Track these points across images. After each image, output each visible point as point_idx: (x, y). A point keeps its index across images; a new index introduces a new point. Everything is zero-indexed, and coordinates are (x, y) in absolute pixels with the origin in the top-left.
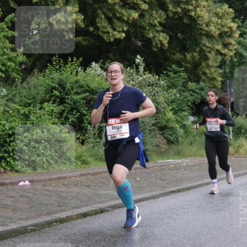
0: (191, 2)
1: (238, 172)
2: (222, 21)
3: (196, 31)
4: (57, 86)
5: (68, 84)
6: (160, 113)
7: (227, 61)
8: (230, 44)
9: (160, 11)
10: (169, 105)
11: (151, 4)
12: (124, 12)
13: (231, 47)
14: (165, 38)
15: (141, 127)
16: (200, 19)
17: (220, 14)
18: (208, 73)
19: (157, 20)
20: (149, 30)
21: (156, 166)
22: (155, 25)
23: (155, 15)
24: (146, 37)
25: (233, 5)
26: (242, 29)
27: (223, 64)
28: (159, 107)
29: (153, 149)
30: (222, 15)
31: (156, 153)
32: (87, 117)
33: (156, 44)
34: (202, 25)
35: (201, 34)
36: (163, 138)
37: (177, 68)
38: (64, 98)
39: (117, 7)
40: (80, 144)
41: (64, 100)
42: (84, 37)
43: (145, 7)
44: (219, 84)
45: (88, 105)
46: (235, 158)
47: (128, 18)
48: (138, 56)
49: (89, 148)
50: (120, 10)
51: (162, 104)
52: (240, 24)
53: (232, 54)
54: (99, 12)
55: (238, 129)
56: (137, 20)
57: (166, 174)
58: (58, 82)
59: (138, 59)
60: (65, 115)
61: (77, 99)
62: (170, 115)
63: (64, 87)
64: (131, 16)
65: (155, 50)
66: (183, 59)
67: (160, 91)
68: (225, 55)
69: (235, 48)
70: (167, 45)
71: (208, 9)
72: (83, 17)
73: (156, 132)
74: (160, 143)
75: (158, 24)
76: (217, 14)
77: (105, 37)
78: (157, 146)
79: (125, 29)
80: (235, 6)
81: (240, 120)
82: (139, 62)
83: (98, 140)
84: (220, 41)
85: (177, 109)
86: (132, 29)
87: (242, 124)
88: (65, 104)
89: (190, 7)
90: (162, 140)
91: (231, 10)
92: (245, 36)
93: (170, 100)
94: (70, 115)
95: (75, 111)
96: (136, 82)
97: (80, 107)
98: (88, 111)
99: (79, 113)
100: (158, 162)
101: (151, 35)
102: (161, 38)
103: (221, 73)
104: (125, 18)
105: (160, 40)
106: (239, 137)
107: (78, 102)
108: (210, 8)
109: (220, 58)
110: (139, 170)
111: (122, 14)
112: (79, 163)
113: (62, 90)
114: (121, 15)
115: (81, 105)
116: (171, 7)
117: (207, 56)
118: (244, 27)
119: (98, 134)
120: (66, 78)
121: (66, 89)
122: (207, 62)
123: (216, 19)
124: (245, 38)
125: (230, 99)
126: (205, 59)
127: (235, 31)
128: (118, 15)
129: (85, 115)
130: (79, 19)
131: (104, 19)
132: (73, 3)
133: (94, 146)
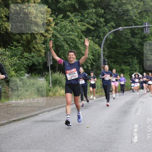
0: (25, 3)
1: (55, 107)
7: (48, 40)
8: (49, 30)
9: (5, 9)
10: (12, 67)
13: (50, 32)
18: (36, 47)
19: (3, 14)
21: (4, 105)
22: (2, 17)
23: (2, 11)
25: (50, 6)
26: (56, 21)
27: (45, 42)
28: (6, 68)
31: (4, 97)
33: (3, 29)
37: (16, 44)
44: (43, 54)
46: (53, 99)
51: (8, 66)
52: (55, 17)
53: (50, 36)
55: (55, 81)
57: (10, 110)
62: (13, 73)
65: (2, 33)
66: (21, 38)
67: (6, 58)
68: (46, 37)
69: (52, 32)
73: (4, 84)
74: (6, 91)
75: (4, 17)
80: (52, 6)
81: (56, 75)
85: (17, 69)
87: (57, 78)
90: (8, 89)
91: (49, 9)
92: (58, 25)
93: (13, 64)
100: (5, 102)
102: (6, 25)
103: (44, 47)
105: (5, 27)
106: (55, 86)
109: (43, 38)
117: (35, 37)
118: (57, 20)
122: (36, 40)
124: (58, 26)
125: (50, 63)
126: (34, 39)
127: (52, 22)
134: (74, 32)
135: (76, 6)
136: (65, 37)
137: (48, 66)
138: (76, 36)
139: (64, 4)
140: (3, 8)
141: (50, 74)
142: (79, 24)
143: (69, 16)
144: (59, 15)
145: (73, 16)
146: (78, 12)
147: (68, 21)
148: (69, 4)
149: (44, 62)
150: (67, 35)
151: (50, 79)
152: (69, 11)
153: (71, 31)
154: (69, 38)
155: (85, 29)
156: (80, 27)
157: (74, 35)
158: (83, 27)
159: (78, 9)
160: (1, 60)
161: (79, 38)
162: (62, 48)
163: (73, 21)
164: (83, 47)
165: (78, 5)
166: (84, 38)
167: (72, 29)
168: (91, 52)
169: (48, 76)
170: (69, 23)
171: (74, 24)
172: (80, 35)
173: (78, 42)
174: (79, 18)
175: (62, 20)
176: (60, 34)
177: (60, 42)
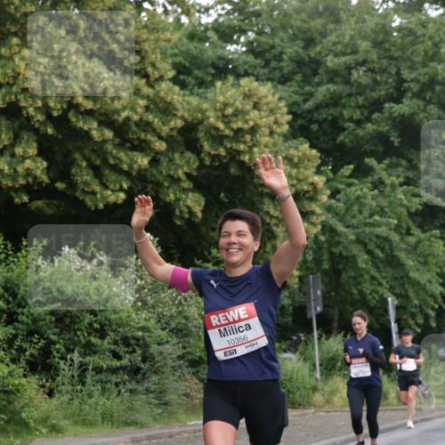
0: (243, 137)
2: (299, 172)
3: (252, 188)
4: (2, 291)
5: (22, 288)
6: (191, 336)
8: (313, 213)
9: (188, 154)
11: (172, 142)
12: (122, 155)
13: (314, 219)
14: (197, 202)
15: (158, 362)
17: (296, 160)
19: (182, 170)
20: (168, 188)
21: (185, 432)
22: (179, 180)
23: (178, 161)
24: (161, 200)
25: (314, 141)
26: (334, 183)
28: (190, 325)
29: (180, 401)
30: (299, 161)
31: (185, 408)
32: (58, 346)
33: (181, 212)
35: (261, 194)
36: (197, 381)
38: (17, 314)
39: (109, 147)
40: (46, 396)
41: (15, 317)
42: (47, 201)
43: (160, 146)
44: (294, 282)
45: (59, 325)
46: (325, 414)
47: (131, 167)
49: (62, 404)
50: (114, 151)
51: (195, 319)
52: (330, 175)
53: (316, 230)
54: (77, 156)
55: (330, 360)
56: (146, 170)
58: (3, 284)
60: (18, 343)
61: (39, 315)
63: (14, 292)
64: (136, 162)
65: (178, 223)
67: (191, 297)
69: (320, 219)
70: (200, 215)
71: (274, 149)
72: (45, 164)
73: (186, 370)
74: (191, 390)
75: (183, 177)
76: (289, 159)
77: (89, 201)
78: (186, 395)
79: (125, 186)
80: (320, 142)
81: (332, 345)
83: (79, 387)
86: (137, 186)
87: (337, 351)
88: (16, 324)
89: (242, 147)
90: (196, 384)
91: (314, 152)
92: (338, 196)
94: (26, 342)
95: (36, 336)
96: (146, 282)
97: (45, 328)
98: (59, 335)
99: (44, 339)
100: (189, 423)
101: (172, 197)
102: (189, 202)
104: (125, 167)
105: (188, 207)
106: (331, 375)
107: (40, 320)
108: (278, 147)
110: (155, 441)
111: (119, 159)
112: (44, 431)
113: (11, 299)
114: (117, 162)
115: (47, 324)
116: (206, 146)
117: (272, 232)
118: (337, 181)
119: (78, 376)
120: (18, 276)
121: (19, 296)
122: (274, 242)
123: (288, 167)
124: (338, 200)
125: (315, 309)
126: (269, 238)
127: (322, 190)
128: (112, 161)
129: (54, 343)
130: (38, 168)
131: (85, 168)
132: (28, 140)
133: (72, 399)
134: (385, 217)
135: (392, 139)
136: (360, 230)
137: (309, 316)
138: (393, 226)
139: (358, 135)
140: (182, 153)
141: (316, 341)
142: (403, 191)
143: (368, 171)
144: (342, 167)
145: (386, 170)
146: (398, 157)
147: (369, 185)
148: (370, 134)
149: (297, 305)
150: (366, 225)
151: (315, 355)
152: (371, 154)
153: (377, 212)
154: (371, 233)
155: (420, 204)
156: (405, 202)
157: (387, 224)
158: (416, 200)
159: (397, 147)
160: (176, 302)
161: (401, 234)
162: (349, 264)
163: (382, 182)
164: (413, 261)
165: (398, 137)
166: (416, 233)
167: (382, 209)
168: (438, 274)
169: (310, 347)
170: (371, 190)
171: (387, 193)
172: (404, 225)
173: (399, 244)
174: (402, 175)
175: (351, 180)
176: (345, 222)
177: (345, 247)
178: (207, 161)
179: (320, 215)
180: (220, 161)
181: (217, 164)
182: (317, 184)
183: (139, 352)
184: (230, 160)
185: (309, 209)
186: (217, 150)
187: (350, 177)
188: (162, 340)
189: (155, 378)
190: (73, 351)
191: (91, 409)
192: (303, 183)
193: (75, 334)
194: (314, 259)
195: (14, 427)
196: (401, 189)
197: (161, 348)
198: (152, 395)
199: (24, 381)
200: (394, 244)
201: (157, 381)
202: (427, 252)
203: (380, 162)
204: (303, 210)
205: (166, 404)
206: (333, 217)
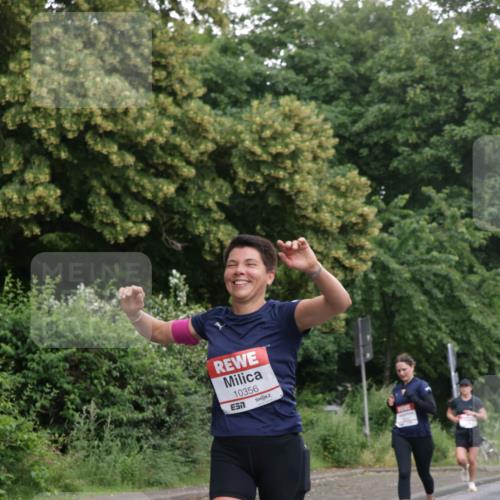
0: (283, 162)
2: (346, 202)
3: (293, 220)
4: (9, 334)
7: (357, 279)
8: (362, 248)
9: (220, 182)
11: (202, 167)
12: (145, 182)
13: (364, 255)
14: (230, 235)
15: (185, 414)
16: (301, 196)
17: (343, 188)
19: (213, 199)
20: (197, 219)
22: (209, 210)
23: (208, 189)
24: (190, 232)
25: (364, 168)
26: (387, 215)
30: (347, 190)
32: (72, 396)
33: (211, 247)
34: (306, 209)
35: (303, 227)
38: (26, 360)
39: (131, 173)
40: (59, 453)
41: (24, 364)
42: (61, 234)
43: (189, 172)
44: (340, 326)
45: (73, 373)
46: (375, 474)
47: (155, 196)
48: (174, 272)
49: (76, 461)
50: (137, 178)
52: (382, 205)
53: (365, 267)
54: (95, 183)
55: (381, 414)
56: (172, 199)
58: (11, 328)
59: (176, 277)
60: (28, 394)
61: (52, 361)
63: (23, 336)
64: (161, 190)
65: (208, 258)
68: (351, 270)
69: (370, 255)
71: (318, 176)
72: (59, 192)
75: (214, 207)
76: (335, 188)
77: (107, 233)
79: (149, 217)
81: (383, 396)
82: (176, 284)
83: (96, 443)
84: (341, 242)
86: (162, 217)
88: (25, 371)
89: (281, 174)
91: (364, 179)
92: (391, 229)
94: (36, 392)
95: (48, 385)
97: (58, 376)
98: (74, 384)
99: (57, 388)
101: (201, 229)
102: (220, 235)
104: (149, 195)
105: (219, 241)
106: (382, 430)
107: (52, 367)
108: (323, 174)
109: (340, 275)
111: (143, 187)
113: (19, 344)
114: (140, 189)
115: (60, 372)
116: (241, 173)
118: (390, 212)
119: (95, 430)
120: (28, 318)
121: (28, 340)
123: (334, 197)
124: (391, 234)
125: (365, 356)
127: (372, 222)
128: (134, 189)
129: (68, 393)
130: (51, 196)
131: (104, 197)
132: (39, 166)
133: (88, 456)
134: (445, 252)
135: (453, 165)
136: (416, 268)
137: (357, 364)
138: (453, 263)
139: (413, 161)
140: (213, 180)
141: (365, 392)
142: (465, 224)
143: (428, 200)
144: (396, 196)
145: (446, 200)
146: (460, 185)
147: (427, 217)
148: (428, 160)
149: (343, 351)
150: (423, 261)
151: (363, 408)
152: (429, 182)
153: (436, 247)
154: (428, 271)
155: (485, 239)
156: (467, 236)
157: (446, 261)
158: (480, 234)
159: (459, 175)
161: (462, 272)
162: (403, 306)
163: (441, 214)
164: (476, 303)
165: (460, 163)
166: (479, 271)
167: (441, 243)
169: (358, 399)
170: (428, 223)
171: (446, 227)
172: (466, 262)
173: (459, 284)
174: (464, 205)
175: (406, 211)
176: (399, 259)
177: (398, 286)
178: (242, 189)
179: (370, 250)
180: (256, 189)
181: (253, 192)
182: (367, 215)
183: (164, 403)
184: (267, 188)
185: (358, 244)
186: (252, 177)
187: (405, 207)
188: (190, 389)
189: (181, 433)
190: (89, 402)
191: (109, 467)
192: (352, 214)
193: (92, 383)
194: (363, 300)
195: (22, 488)
196: (463, 221)
197: (188, 399)
198: (177, 452)
199: (34, 435)
200: (455, 284)
201: (183, 436)
202: (493, 293)
203: (439, 191)
204: (351, 245)
205: (194, 461)
206: (385, 253)
